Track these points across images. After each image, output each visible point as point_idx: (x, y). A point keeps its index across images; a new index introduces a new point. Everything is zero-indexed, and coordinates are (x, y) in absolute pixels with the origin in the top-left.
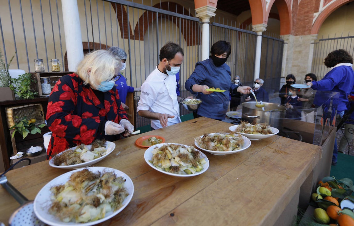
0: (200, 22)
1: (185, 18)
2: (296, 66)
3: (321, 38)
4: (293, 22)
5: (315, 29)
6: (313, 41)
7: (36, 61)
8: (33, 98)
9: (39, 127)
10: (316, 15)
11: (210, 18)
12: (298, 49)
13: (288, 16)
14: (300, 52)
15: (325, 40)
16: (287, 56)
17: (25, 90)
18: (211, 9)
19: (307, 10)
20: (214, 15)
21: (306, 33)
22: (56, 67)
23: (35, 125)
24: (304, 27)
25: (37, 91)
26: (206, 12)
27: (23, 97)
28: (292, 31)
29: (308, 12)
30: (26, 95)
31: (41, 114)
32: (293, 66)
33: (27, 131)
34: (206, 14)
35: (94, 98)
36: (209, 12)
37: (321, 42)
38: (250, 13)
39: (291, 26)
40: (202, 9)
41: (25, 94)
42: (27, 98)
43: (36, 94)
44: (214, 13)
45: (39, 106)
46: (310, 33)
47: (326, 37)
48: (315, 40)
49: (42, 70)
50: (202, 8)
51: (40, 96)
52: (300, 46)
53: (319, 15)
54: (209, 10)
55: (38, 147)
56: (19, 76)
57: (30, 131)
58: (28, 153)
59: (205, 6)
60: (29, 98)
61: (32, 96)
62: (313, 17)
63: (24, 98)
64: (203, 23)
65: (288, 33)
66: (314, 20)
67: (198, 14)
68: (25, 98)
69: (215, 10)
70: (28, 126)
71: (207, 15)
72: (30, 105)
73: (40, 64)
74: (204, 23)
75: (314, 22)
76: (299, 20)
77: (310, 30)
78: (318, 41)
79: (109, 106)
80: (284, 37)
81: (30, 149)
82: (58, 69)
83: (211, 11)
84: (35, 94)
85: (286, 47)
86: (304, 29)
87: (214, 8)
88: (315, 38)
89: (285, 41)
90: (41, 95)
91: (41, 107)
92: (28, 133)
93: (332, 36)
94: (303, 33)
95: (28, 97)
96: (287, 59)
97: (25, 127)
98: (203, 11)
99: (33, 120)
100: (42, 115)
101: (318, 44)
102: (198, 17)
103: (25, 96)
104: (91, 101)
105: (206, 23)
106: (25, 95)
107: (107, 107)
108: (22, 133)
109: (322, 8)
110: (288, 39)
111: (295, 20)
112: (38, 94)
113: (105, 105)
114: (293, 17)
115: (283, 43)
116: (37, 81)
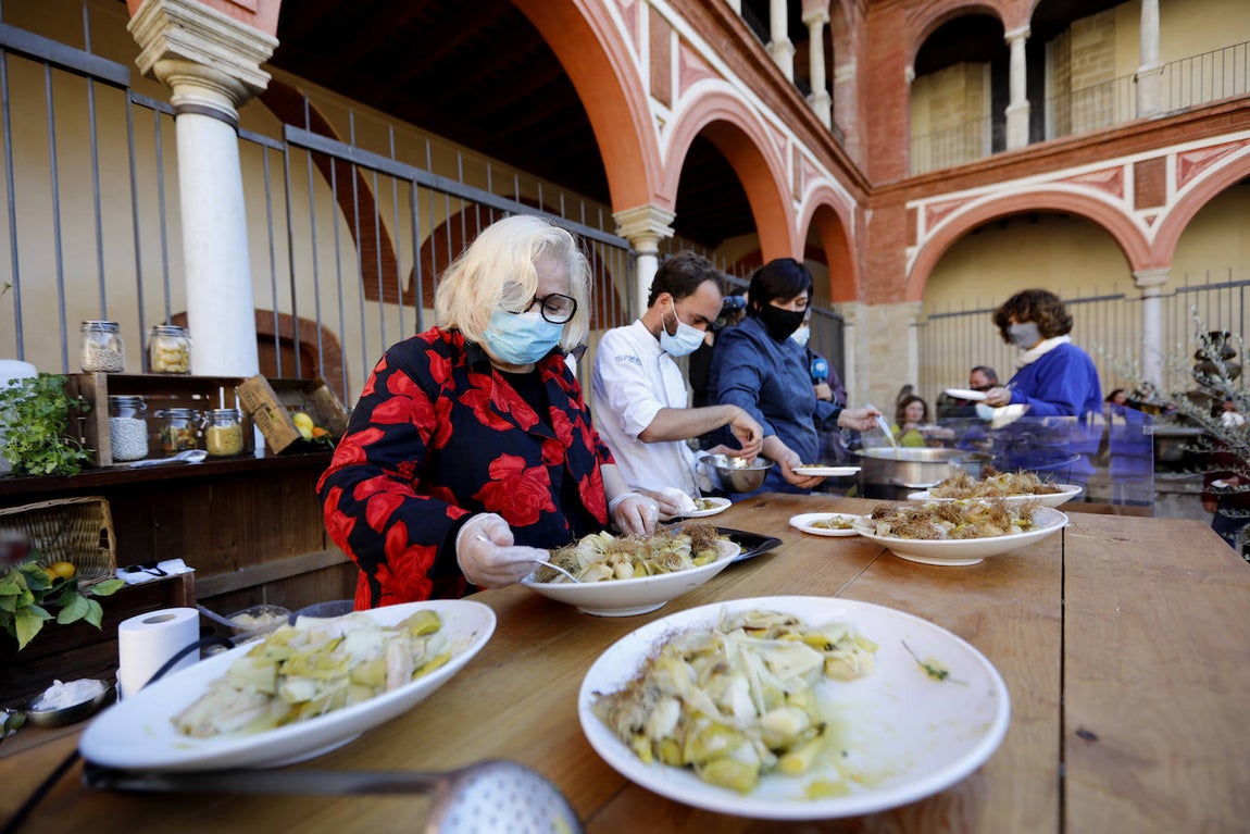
0: (631, 251)
1: (589, 235)
2: (880, 386)
3: (931, 312)
4: (861, 268)
5: (914, 288)
6: (913, 321)
7: (88, 327)
8: (75, 470)
9: (96, 592)
10: (912, 253)
11: (657, 240)
12: (880, 341)
13: (847, 252)
14: (886, 349)
15: (941, 316)
16: (857, 358)
17: (41, 438)
18: (662, 216)
19: (889, 239)
20: (670, 233)
21: (895, 298)
22: (176, 357)
23: (73, 587)
24: (887, 283)
25: (91, 444)
26: (649, 224)
27: (29, 465)
28: (861, 293)
29: (891, 245)
30: (44, 460)
31: (97, 543)
32: (874, 387)
33: (37, 615)
34: (647, 229)
35: (513, 403)
36: (657, 223)
37: (932, 322)
38: (757, 239)
39: (857, 280)
40: (634, 214)
41: (38, 453)
42: (48, 471)
43: (84, 456)
44: (670, 226)
45: (94, 509)
46: (903, 299)
47: (942, 310)
48: (918, 317)
49: (113, 365)
50: (634, 212)
51: (103, 464)
52: (884, 331)
53: (920, 253)
54: (655, 217)
55: (85, 682)
56: (11, 383)
57: (54, 610)
58: (34, 713)
59: (644, 206)
60: (53, 472)
61: (70, 462)
62: (904, 258)
63: (31, 472)
64: (636, 256)
65: (850, 296)
66: (909, 265)
67: (624, 227)
68: (36, 471)
69: (671, 219)
70: (50, 587)
71: (651, 231)
72: (54, 502)
73: (106, 342)
74: (641, 254)
75: (912, 271)
76: (873, 264)
77: (904, 291)
78: (925, 320)
79: (565, 426)
80: (844, 308)
81: (49, 693)
82: (180, 364)
83: (662, 222)
84: (81, 455)
85: (850, 334)
86: (888, 289)
87: (670, 214)
88: (917, 311)
89: (847, 320)
90: (105, 460)
91: (105, 508)
92: (45, 622)
93: (957, 308)
94: (887, 299)
95: (50, 468)
96: (857, 369)
97: (35, 593)
98: (637, 219)
99: (65, 569)
100: (104, 544)
101: (926, 328)
102: (625, 238)
103: (37, 464)
104: (507, 417)
105: (649, 254)
106: (39, 459)
107: (562, 431)
108: (13, 622)
109: (923, 237)
110: (852, 315)
111: (864, 265)
112: (95, 456)
113: (556, 424)
114: (860, 255)
115: (840, 323)
116: (92, 403)
